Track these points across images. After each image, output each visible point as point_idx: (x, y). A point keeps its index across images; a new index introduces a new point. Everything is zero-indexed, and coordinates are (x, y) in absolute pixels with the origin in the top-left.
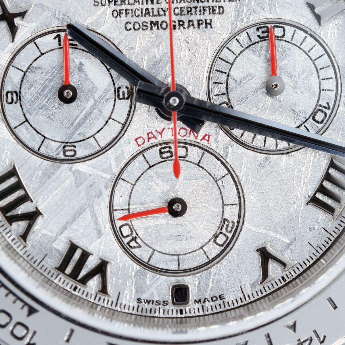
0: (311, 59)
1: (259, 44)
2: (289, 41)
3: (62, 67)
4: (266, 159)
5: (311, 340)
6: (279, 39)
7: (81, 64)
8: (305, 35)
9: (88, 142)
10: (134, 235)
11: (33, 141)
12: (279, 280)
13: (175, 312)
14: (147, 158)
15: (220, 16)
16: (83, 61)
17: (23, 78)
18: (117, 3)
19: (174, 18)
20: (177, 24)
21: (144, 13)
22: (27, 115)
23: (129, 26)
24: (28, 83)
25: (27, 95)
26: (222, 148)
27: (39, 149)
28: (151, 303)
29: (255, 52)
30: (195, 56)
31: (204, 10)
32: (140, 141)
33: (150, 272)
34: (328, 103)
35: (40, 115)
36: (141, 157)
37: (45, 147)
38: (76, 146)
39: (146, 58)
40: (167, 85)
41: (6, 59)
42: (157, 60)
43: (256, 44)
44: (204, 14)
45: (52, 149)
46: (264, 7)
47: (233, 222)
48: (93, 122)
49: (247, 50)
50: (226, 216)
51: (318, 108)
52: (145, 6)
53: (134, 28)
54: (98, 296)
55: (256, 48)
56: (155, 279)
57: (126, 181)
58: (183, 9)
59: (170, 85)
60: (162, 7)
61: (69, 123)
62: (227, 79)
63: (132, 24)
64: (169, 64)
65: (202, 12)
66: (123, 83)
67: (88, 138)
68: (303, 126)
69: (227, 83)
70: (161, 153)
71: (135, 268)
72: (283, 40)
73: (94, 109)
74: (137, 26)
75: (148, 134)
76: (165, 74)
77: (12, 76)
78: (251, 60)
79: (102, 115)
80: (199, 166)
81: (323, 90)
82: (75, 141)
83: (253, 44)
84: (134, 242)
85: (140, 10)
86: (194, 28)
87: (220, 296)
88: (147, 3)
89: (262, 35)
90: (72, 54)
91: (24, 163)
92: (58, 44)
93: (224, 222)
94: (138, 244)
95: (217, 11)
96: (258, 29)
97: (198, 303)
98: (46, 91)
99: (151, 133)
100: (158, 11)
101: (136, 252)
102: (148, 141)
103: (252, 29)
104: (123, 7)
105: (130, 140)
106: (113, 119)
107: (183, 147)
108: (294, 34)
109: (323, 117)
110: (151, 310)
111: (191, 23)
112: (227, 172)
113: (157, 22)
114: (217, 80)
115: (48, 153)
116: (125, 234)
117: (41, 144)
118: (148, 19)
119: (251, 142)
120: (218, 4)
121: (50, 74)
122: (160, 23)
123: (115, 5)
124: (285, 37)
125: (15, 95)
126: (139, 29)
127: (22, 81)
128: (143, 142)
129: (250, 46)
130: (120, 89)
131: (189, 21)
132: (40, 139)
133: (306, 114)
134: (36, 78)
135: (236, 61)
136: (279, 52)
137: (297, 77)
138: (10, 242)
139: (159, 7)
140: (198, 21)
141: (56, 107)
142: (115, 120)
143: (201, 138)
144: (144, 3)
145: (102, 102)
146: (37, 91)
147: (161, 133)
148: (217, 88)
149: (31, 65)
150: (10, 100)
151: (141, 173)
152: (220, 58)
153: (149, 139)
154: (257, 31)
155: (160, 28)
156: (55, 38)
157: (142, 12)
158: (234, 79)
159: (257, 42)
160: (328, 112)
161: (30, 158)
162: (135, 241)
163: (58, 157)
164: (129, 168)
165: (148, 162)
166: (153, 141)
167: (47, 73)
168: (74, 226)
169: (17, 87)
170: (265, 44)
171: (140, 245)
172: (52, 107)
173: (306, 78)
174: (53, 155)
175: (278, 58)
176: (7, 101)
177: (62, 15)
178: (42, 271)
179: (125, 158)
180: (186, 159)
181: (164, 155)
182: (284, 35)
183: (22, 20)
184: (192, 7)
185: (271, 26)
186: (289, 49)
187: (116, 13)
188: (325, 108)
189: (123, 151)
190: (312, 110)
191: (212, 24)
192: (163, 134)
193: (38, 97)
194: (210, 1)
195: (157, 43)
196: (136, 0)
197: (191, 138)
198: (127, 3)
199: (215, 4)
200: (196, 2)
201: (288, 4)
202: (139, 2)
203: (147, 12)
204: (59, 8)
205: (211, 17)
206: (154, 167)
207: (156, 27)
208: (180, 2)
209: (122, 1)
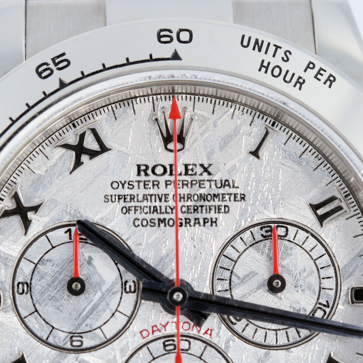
0: (312, 259)
1: (262, 243)
2: (292, 240)
3: (71, 261)
4: (266, 355)
6: (282, 238)
7: (90, 258)
8: (306, 235)
9: (95, 333)
11: (42, 330)
14: (151, 350)
15: (225, 215)
16: (92, 255)
17: (34, 270)
18: (126, 200)
19: (181, 215)
20: (184, 222)
21: (152, 210)
22: (37, 306)
23: (137, 223)
24: (39, 275)
25: (37, 286)
26: (224, 342)
27: (47, 339)
29: (258, 250)
30: (200, 253)
31: (210, 209)
32: (145, 334)
34: (327, 302)
35: (49, 306)
36: (145, 348)
37: (53, 336)
38: (83, 336)
39: (153, 254)
40: (173, 280)
41: (18, 251)
42: (163, 256)
43: (260, 243)
44: (210, 212)
45: (59, 339)
46: (268, 207)
48: (100, 314)
49: (250, 248)
51: (318, 305)
52: (154, 204)
53: (142, 224)
55: (259, 246)
58: (190, 207)
59: (175, 281)
60: (170, 205)
61: (77, 314)
62: (231, 276)
63: (140, 221)
64: (175, 260)
65: (208, 211)
66: (130, 277)
67: (95, 330)
69: (230, 280)
70: (165, 346)
72: (286, 240)
73: (102, 301)
74: (145, 223)
75: (153, 327)
76: (171, 270)
77: (24, 268)
78: (254, 258)
79: (109, 307)
80: (201, 359)
81: (323, 289)
82: (82, 332)
83: (256, 243)
85: (149, 207)
86: (200, 225)
88: (155, 201)
89: (265, 234)
90: (81, 248)
91: (32, 352)
92: (68, 238)
95: (223, 210)
96: (261, 229)
98: (56, 283)
99: (156, 326)
100: (166, 209)
102: (153, 334)
103: (256, 228)
104: (132, 204)
105: (135, 332)
106: (120, 312)
107: (186, 340)
108: (296, 234)
109: (322, 315)
111: (197, 221)
113: (165, 219)
114: (221, 276)
115: (56, 342)
117: (50, 334)
118: (156, 216)
119: (252, 337)
120: (224, 204)
121: (60, 267)
122: (167, 220)
123: (125, 201)
124: (288, 236)
125: (25, 286)
126: (146, 225)
127: (33, 273)
128: (147, 335)
129: (253, 244)
130: (127, 283)
131: (196, 219)
132: (48, 329)
133: (306, 312)
134: (46, 271)
135: (240, 258)
136: (282, 251)
137: (298, 275)
139: (166, 205)
140: (204, 219)
141: (65, 298)
142: (121, 313)
143: (204, 332)
144: (152, 201)
145: (109, 295)
146: (48, 283)
147: (165, 327)
148: (221, 284)
149: (42, 257)
150: (21, 291)
152: (224, 255)
153: (153, 331)
154: (261, 230)
155: (167, 225)
156: (66, 232)
157: (150, 209)
158: (237, 276)
159: (261, 241)
160: (328, 310)
161: (39, 347)
163: (65, 346)
165: (152, 354)
166: (157, 334)
167: (57, 265)
169: (28, 279)
170: (268, 243)
172: (61, 299)
173: (307, 276)
174: (61, 344)
175: (280, 257)
176: (18, 292)
177: (73, 211)
179: (129, 350)
180: (189, 352)
181: (168, 348)
182: (287, 234)
183: (34, 214)
184: (198, 205)
185: (274, 226)
186: (291, 249)
187: (126, 210)
188: (325, 306)
189: (128, 343)
190: (312, 307)
191: (218, 223)
192: (167, 327)
193: (48, 288)
194: (216, 200)
195: (164, 239)
196: (145, 198)
197: (194, 332)
198: (136, 200)
199: (220, 203)
200: (202, 200)
201: (292, 205)
202: (147, 199)
203: (155, 210)
204: (71, 204)
205: (217, 215)
206: (158, 359)
207: (164, 224)
208: (187, 201)
209: (131, 198)
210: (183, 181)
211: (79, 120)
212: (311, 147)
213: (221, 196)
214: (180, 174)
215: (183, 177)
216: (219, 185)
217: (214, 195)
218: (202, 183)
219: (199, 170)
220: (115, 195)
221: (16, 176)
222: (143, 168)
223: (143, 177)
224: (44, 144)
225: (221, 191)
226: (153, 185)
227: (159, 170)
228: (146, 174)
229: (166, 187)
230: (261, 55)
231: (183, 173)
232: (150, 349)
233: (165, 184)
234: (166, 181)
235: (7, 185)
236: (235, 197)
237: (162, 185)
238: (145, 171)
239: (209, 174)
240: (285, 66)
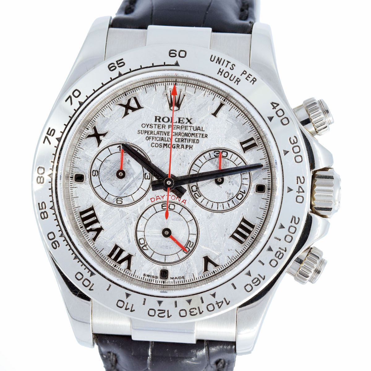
2: (229, 159)
3: (120, 161)
4: (212, 214)
5: (222, 302)
6: (224, 157)
7: (129, 160)
8: (237, 157)
9: (128, 198)
10: (146, 244)
11: (103, 195)
12: (212, 272)
13: (161, 282)
14: (155, 208)
15: (196, 144)
18: (148, 133)
19: (175, 143)
20: (176, 146)
21: (161, 139)
22: (102, 182)
23: (153, 145)
24: (103, 167)
25: (102, 172)
26: (191, 207)
27: (105, 199)
28: (150, 277)
29: (212, 163)
30: (183, 162)
31: (190, 141)
32: (153, 200)
33: (151, 262)
35: (107, 183)
36: (152, 207)
37: (108, 198)
38: (123, 199)
41: (94, 155)
42: (164, 162)
43: (213, 159)
44: (189, 142)
45: (111, 199)
46: (218, 142)
47: (193, 243)
48: (132, 189)
49: (208, 161)
50: (190, 239)
51: (240, 192)
52: (162, 136)
53: (155, 146)
54: (126, 270)
55: (213, 161)
56: (153, 265)
57: (144, 218)
58: (179, 139)
60: (170, 137)
61: (121, 188)
63: (155, 144)
65: (188, 141)
66: (148, 172)
67: (129, 196)
68: (231, 200)
70: (162, 206)
71: (144, 259)
73: (133, 183)
74: (157, 145)
75: (157, 197)
77: (96, 163)
78: (209, 167)
79: (136, 186)
80: (180, 214)
81: (243, 184)
82: (122, 196)
83: (211, 159)
85: (159, 138)
86: (184, 148)
87: (183, 277)
88: (163, 135)
89: (216, 155)
90: (125, 156)
91: (97, 205)
92: (119, 150)
93: (189, 242)
94: (147, 248)
95: (196, 142)
96: (214, 152)
97: (172, 279)
98: (111, 172)
99: (158, 196)
100: (168, 139)
101: (146, 252)
103: (212, 151)
104: (151, 135)
105: (148, 199)
106: (141, 188)
107: (173, 205)
108: (232, 156)
109: (241, 197)
110: (150, 280)
111: (183, 146)
112: (193, 219)
113: (167, 144)
115: (109, 201)
116: (141, 243)
118: (163, 142)
119: (206, 205)
120: (197, 138)
121: (114, 164)
123: (148, 134)
124: (227, 157)
125: (96, 172)
126: (157, 147)
127: (101, 166)
129: (210, 160)
130: (146, 174)
131: (182, 145)
132: (106, 194)
133: (233, 195)
134: (107, 165)
135: (203, 166)
136: (224, 164)
137: (231, 177)
138: (87, 241)
139: (168, 137)
140: (186, 145)
141: (115, 180)
143: (182, 201)
145: (137, 180)
146: (107, 171)
147: (163, 197)
149: (106, 159)
150: (94, 175)
151: (152, 215)
152: (195, 164)
153: (157, 199)
155: (168, 147)
156: (118, 147)
159: (214, 158)
160: (244, 195)
161: (101, 203)
162: (146, 246)
163: (114, 203)
164: (147, 212)
165: (155, 210)
166: (159, 200)
167: (112, 163)
168: (118, 236)
169: (98, 169)
170: (217, 159)
172: (113, 180)
173: (236, 177)
174: (112, 202)
175: (222, 167)
177: (122, 137)
178: (100, 256)
179: (145, 207)
180: (174, 210)
181: (164, 208)
182: (227, 156)
183: (103, 138)
184: (184, 138)
185: (221, 151)
186: (229, 163)
187: (148, 138)
188: (243, 192)
189: (144, 204)
190: (237, 193)
191: (193, 148)
193: (107, 174)
194: (193, 136)
195: (166, 154)
196: (158, 133)
197: (177, 201)
198: (153, 133)
199: (195, 138)
200: (186, 136)
201: (230, 141)
202: (159, 134)
203: (162, 139)
204: (121, 133)
205: (192, 144)
206: (158, 213)
207: (166, 147)
208: (179, 136)
209: (151, 133)
210: (177, 126)
211: (128, 92)
212: (242, 113)
213: (195, 134)
214: (176, 122)
215: (178, 124)
216: (195, 129)
217: (192, 134)
218: (186, 127)
219: (186, 121)
220: (143, 131)
221: (96, 118)
222: (158, 118)
223: (157, 123)
224: (110, 103)
225: (196, 132)
226: (162, 127)
227: (166, 120)
228: (159, 121)
229: (169, 128)
230: (219, 66)
231: (178, 122)
234: (169, 125)
235: (91, 122)
236: (202, 136)
237: (167, 127)
238: (159, 120)
239: (191, 123)
240: (231, 72)
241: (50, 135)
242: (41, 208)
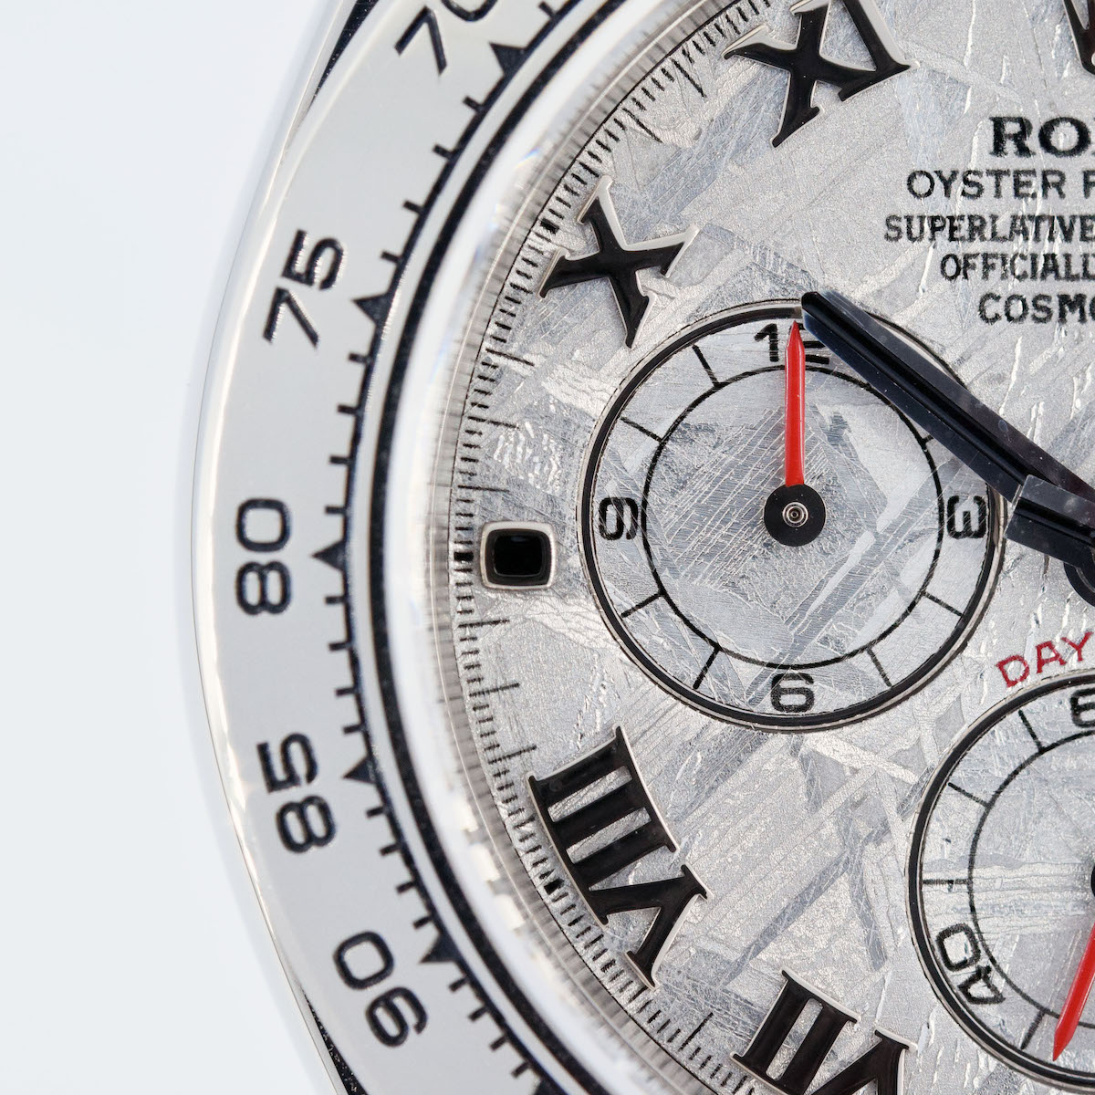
3: (778, 429)
7: (839, 421)
9: (851, 667)
10: (984, 962)
11: (681, 657)
14: (1032, 724)
16: (846, 411)
17: (655, 460)
18: (957, 234)
21: (1040, 267)
22: (665, 576)
23: (993, 308)
24: (672, 474)
25: (666, 512)
27: (697, 685)
32: (1014, 669)
33: (1028, 1080)
35: (705, 577)
36: (1013, 718)
37: (716, 676)
38: (813, 677)
39: (1041, 410)
41: (606, 397)
42: (1075, 418)
45: (738, 684)
48: (870, 605)
52: (1046, 247)
53: (1008, 314)
57: (963, 792)
61: (795, 603)
63: (1002, 301)
66: (967, 484)
67: (852, 654)
70: (1077, 709)
71: (982, 1065)
73: (874, 564)
74: (1017, 309)
75: (1039, 648)
77: (621, 452)
79: (898, 584)
82: (811, 661)
84: (981, 983)
85: (1029, 257)
88: (1051, 238)
90: (811, 388)
91: (649, 728)
92: (768, 355)
94: (994, 989)
98: (727, 503)
99: (1049, 645)
100: (1085, 264)
101: (990, 1015)
102: (1039, 671)
104: (977, 246)
105: (981, 665)
106: (932, 598)
113: (1081, 298)
115: (725, 695)
116: (955, 958)
117: (705, 669)
118: (1054, 287)
121: (740, 450)
122: (1088, 302)
123: (952, 238)
125: (627, 510)
126: (1022, 318)
127: (652, 468)
128: (1022, 674)
130: (957, 505)
132: (701, 652)
134: (695, 462)
138: (599, 973)
139: (1087, 252)
141: (756, 553)
142: (938, 601)
144: (1041, 237)
145: (899, 543)
146: (699, 501)
147: (1078, 647)
149: (682, 417)
150: (611, 527)
151: (1012, 769)
155: (1089, 317)
156: (760, 337)
157: (1034, 264)
161: (672, 713)
162: (986, 979)
163: (756, 710)
164: (975, 751)
165: (1034, 736)
166: (1054, 671)
167: (731, 444)
168: (798, 928)
169: (635, 487)
171: (999, 994)
172: (744, 553)
174: (742, 704)
176: (602, 529)
177: (784, 267)
178: (693, 1066)
179: (964, 722)
181: (1086, 716)
183: (658, 278)
187: (955, 266)
189: (959, 698)
192: (1085, 650)
193: (700, 520)
195: (1080, 365)
196: (1018, 227)
198: (988, 233)
202: (1025, 232)
203: (1051, 266)
204: (776, 244)
206: (1054, 751)
207: (1077, 314)
209: (972, 229)
220: (922, 218)
221: (599, 151)
222: (1012, 128)
223: (1011, 160)
224: (690, 46)
226: (1045, 185)
227: (1065, 137)
228: (1023, 151)
229: (1087, 193)
232: (1028, 718)
233: (1082, 184)
234: (1087, 174)
235: (568, 179)
237: (1074, 184)
238: (1019, 139)
241: (307, 278)
242: (280, 774)
